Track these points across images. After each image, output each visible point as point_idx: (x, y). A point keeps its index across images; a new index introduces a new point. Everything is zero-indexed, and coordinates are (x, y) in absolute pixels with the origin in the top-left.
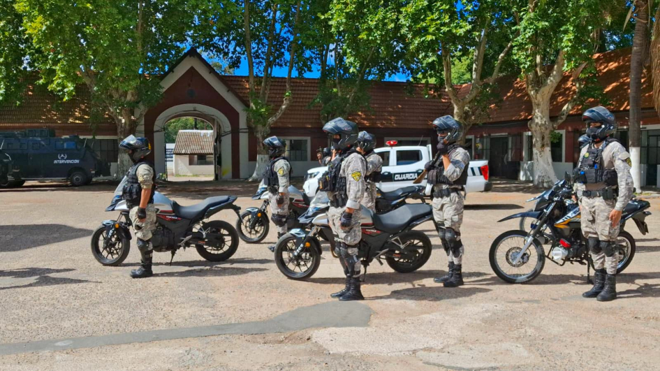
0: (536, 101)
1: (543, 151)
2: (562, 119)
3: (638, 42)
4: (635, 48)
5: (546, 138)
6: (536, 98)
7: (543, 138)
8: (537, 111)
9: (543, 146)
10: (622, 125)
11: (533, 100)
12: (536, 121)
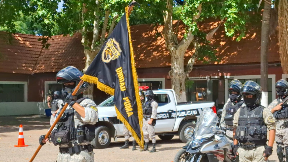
0: (175, 56)
1: (181, 95)
2: (190, 70)
3: (266, 17)
4: (265, 22)
5: (182, 84)
6: (176, 53)
7: (181, 85)
8: (175, 63)
9: (181, 91)
10: (215, 75)
11: (173, 55)
12: (175, 71)
